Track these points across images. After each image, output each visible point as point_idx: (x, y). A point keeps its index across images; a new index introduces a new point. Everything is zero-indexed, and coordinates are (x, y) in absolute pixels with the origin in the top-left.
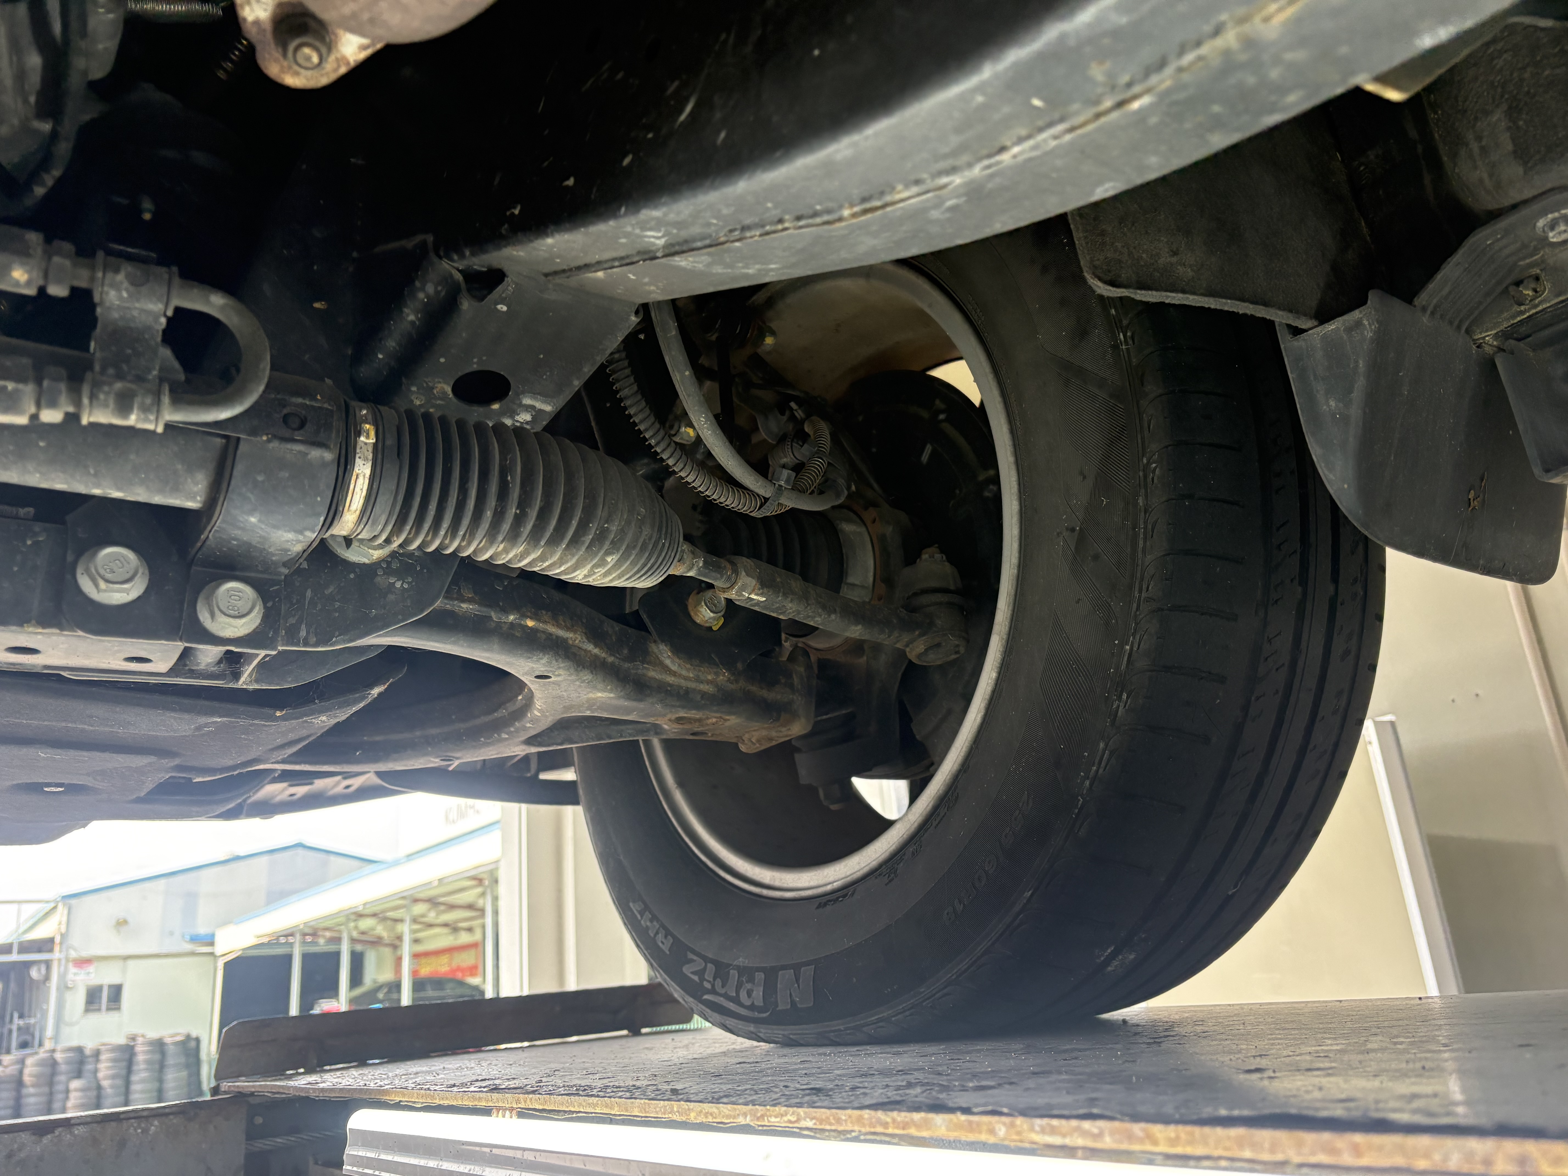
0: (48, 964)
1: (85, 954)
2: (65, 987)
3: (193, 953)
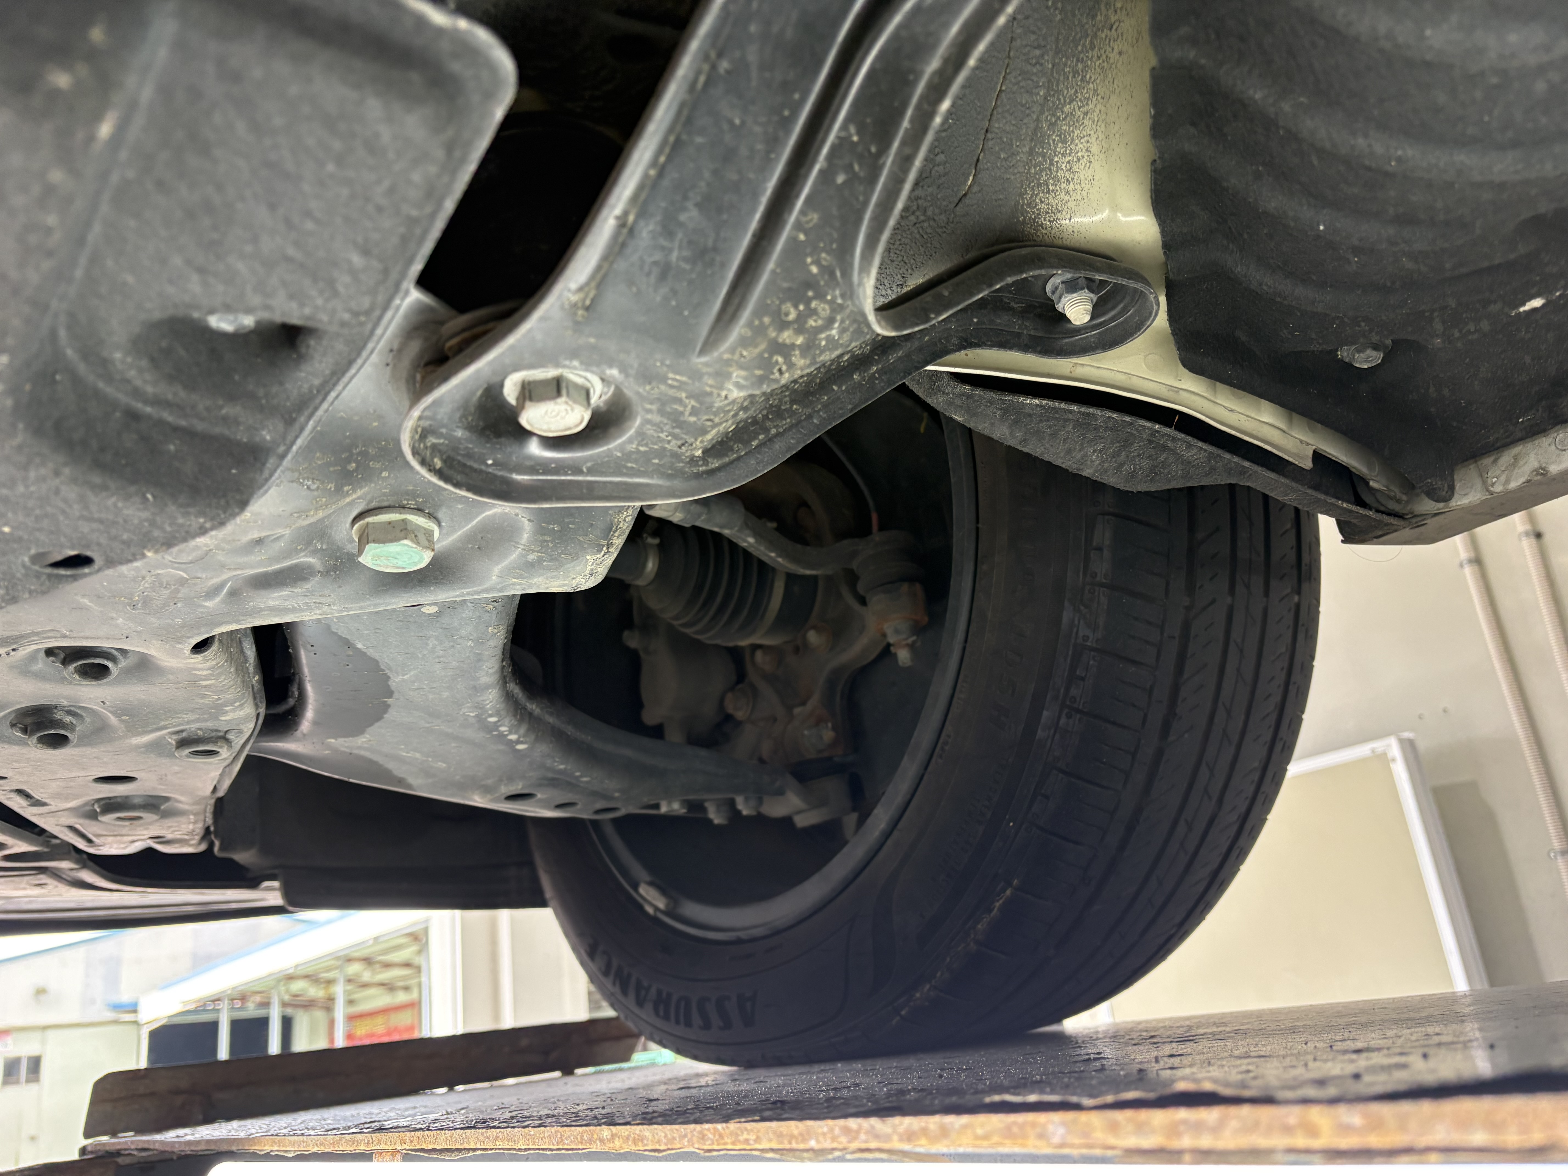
3: (116, 1022)
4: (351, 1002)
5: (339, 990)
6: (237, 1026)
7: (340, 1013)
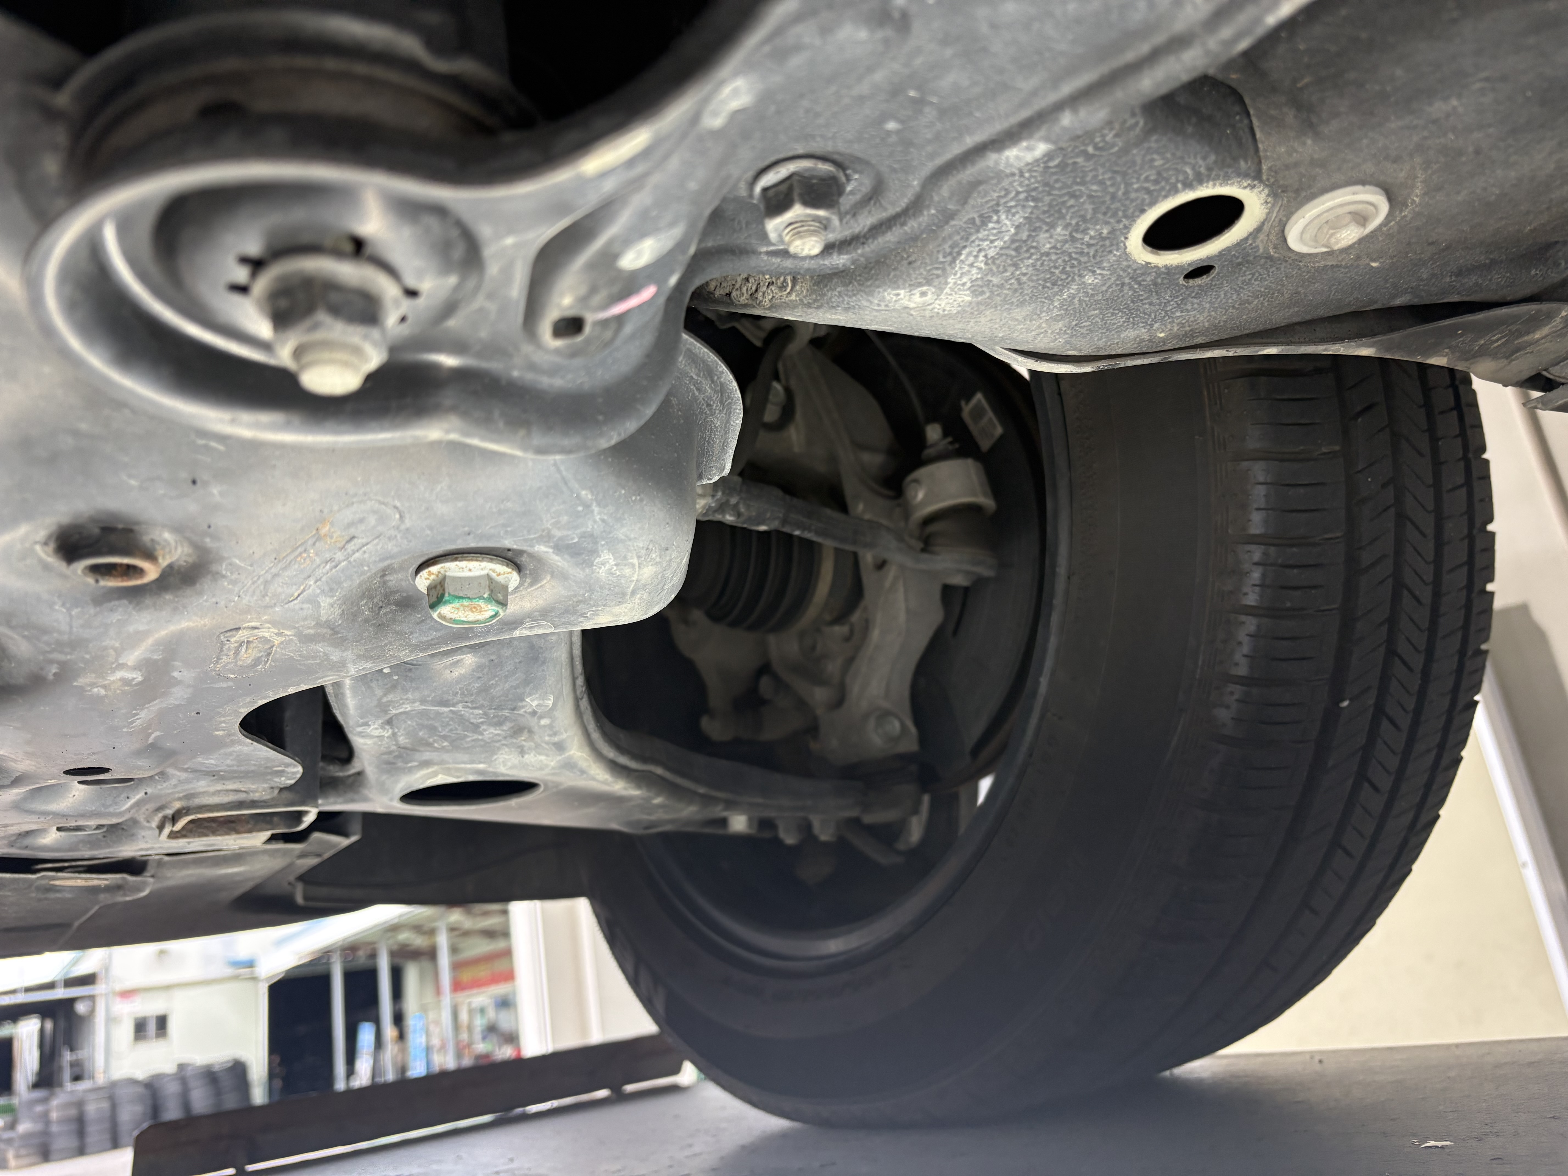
0: (92, 998)
1: (128, 985)
2: (111, 1020)
3: (236, 978)
4: (454, 950)
5: (443, 941)
6: (350, 977)
7: (444, 960)
